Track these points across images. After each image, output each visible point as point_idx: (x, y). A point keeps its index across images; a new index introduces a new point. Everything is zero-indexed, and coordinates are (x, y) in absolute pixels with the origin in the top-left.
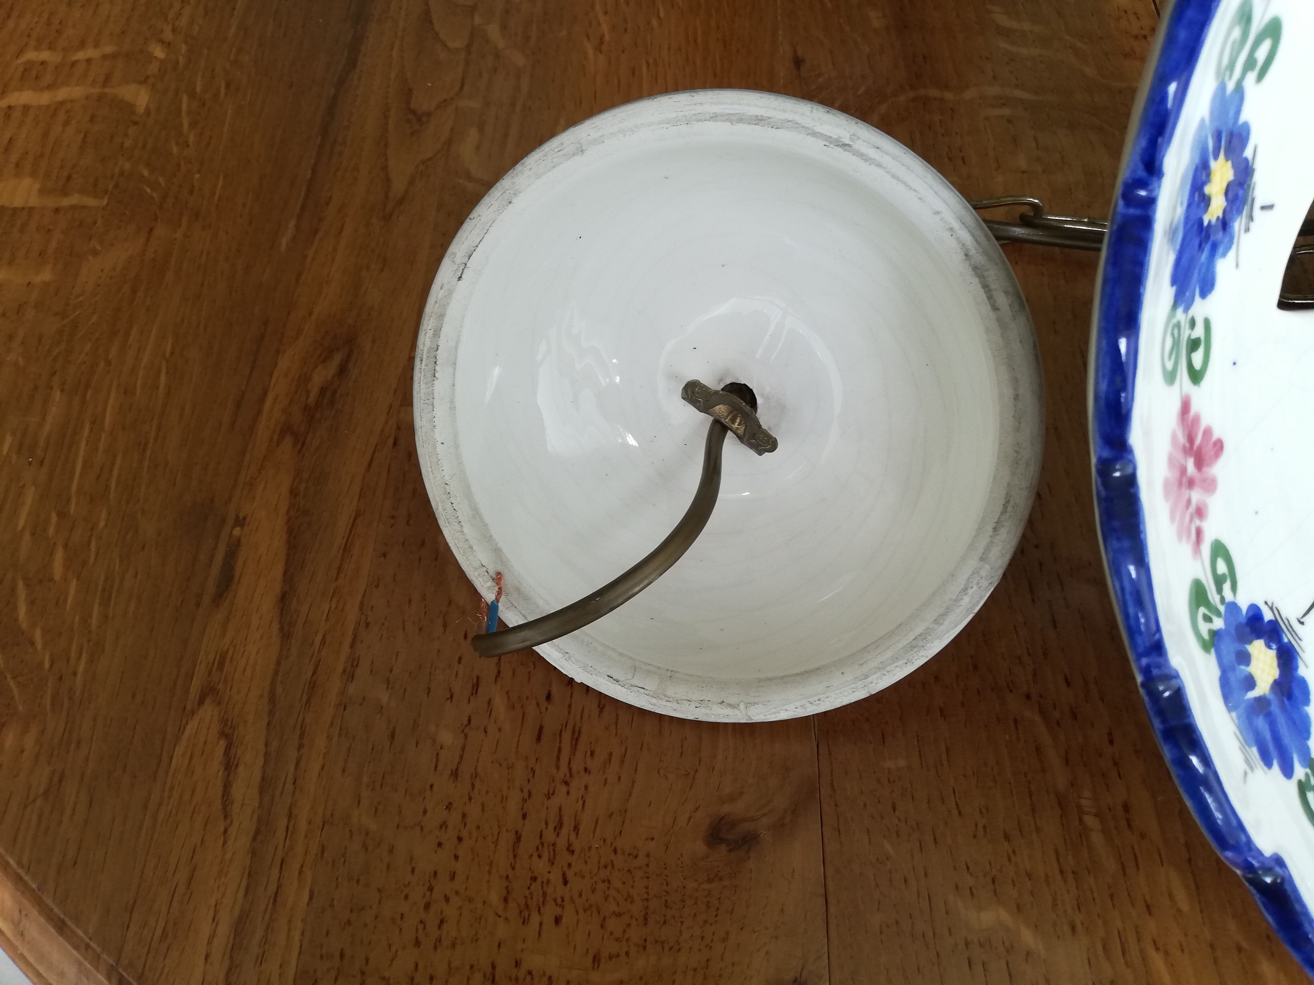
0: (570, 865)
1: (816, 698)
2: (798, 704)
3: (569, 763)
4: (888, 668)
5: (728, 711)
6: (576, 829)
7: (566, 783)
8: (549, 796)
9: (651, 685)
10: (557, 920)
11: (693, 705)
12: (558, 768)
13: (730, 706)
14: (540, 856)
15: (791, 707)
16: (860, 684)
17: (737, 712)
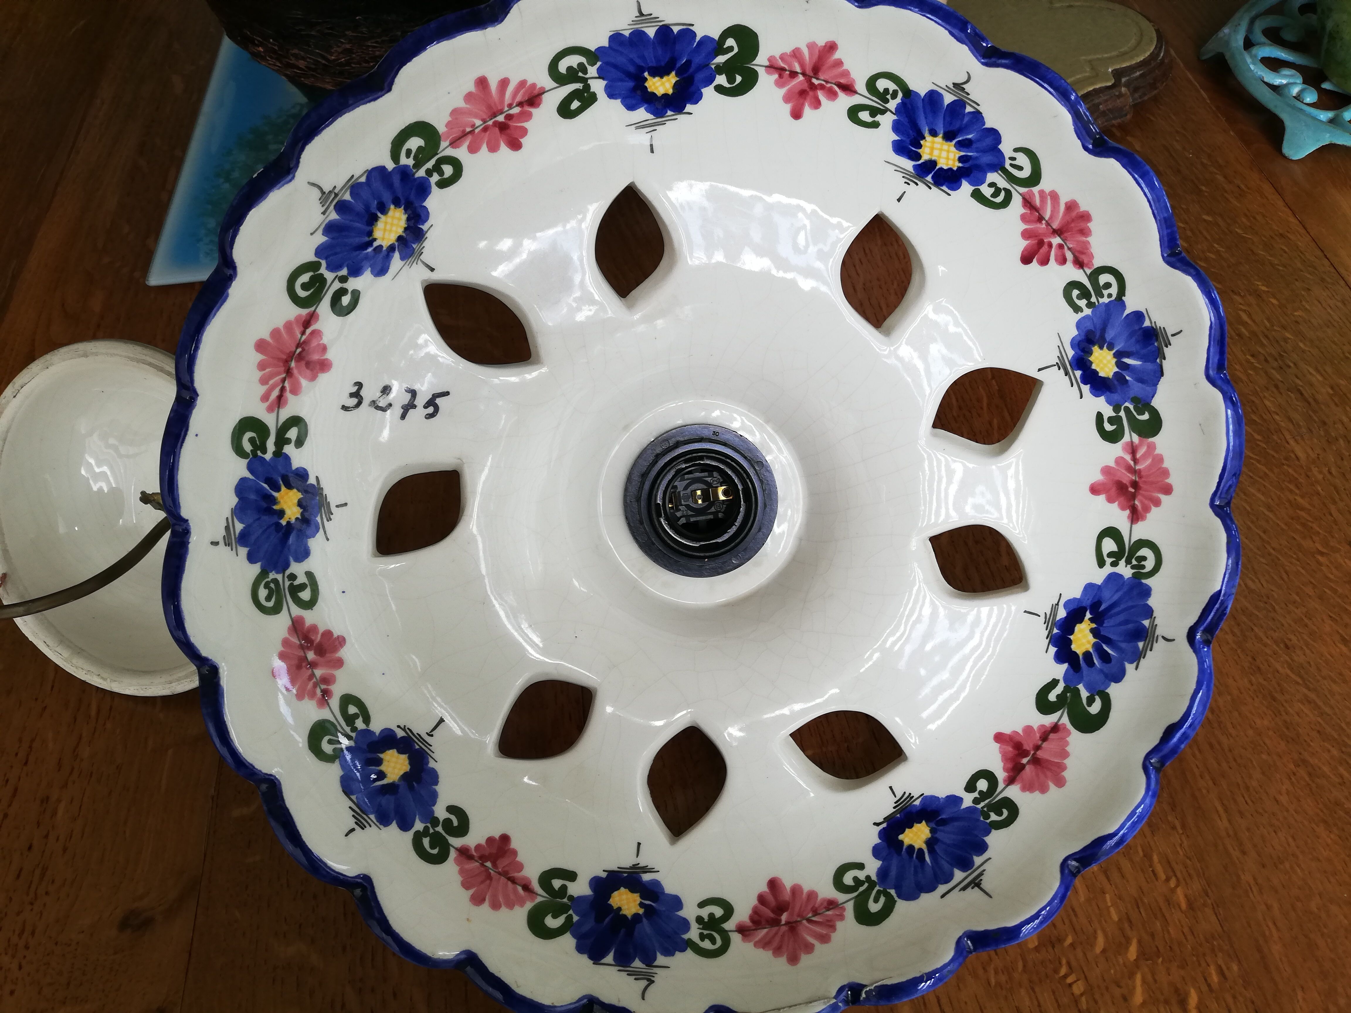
0: (25, 957)
1: (145, 687)
2: (136, 688)
3: (36, 890)
4: (182, 681)
5: (100, 681)
6: (33, 933)
7: (32, 904)
8: (18, 914)
9: (66, 654)
10: (12, 993)
11: (84, 672)
12: (28, 894)
13: (102, 678)
14: (6, 954)
15: (132, 688)
16: (168, 686)
17: (105, 683)
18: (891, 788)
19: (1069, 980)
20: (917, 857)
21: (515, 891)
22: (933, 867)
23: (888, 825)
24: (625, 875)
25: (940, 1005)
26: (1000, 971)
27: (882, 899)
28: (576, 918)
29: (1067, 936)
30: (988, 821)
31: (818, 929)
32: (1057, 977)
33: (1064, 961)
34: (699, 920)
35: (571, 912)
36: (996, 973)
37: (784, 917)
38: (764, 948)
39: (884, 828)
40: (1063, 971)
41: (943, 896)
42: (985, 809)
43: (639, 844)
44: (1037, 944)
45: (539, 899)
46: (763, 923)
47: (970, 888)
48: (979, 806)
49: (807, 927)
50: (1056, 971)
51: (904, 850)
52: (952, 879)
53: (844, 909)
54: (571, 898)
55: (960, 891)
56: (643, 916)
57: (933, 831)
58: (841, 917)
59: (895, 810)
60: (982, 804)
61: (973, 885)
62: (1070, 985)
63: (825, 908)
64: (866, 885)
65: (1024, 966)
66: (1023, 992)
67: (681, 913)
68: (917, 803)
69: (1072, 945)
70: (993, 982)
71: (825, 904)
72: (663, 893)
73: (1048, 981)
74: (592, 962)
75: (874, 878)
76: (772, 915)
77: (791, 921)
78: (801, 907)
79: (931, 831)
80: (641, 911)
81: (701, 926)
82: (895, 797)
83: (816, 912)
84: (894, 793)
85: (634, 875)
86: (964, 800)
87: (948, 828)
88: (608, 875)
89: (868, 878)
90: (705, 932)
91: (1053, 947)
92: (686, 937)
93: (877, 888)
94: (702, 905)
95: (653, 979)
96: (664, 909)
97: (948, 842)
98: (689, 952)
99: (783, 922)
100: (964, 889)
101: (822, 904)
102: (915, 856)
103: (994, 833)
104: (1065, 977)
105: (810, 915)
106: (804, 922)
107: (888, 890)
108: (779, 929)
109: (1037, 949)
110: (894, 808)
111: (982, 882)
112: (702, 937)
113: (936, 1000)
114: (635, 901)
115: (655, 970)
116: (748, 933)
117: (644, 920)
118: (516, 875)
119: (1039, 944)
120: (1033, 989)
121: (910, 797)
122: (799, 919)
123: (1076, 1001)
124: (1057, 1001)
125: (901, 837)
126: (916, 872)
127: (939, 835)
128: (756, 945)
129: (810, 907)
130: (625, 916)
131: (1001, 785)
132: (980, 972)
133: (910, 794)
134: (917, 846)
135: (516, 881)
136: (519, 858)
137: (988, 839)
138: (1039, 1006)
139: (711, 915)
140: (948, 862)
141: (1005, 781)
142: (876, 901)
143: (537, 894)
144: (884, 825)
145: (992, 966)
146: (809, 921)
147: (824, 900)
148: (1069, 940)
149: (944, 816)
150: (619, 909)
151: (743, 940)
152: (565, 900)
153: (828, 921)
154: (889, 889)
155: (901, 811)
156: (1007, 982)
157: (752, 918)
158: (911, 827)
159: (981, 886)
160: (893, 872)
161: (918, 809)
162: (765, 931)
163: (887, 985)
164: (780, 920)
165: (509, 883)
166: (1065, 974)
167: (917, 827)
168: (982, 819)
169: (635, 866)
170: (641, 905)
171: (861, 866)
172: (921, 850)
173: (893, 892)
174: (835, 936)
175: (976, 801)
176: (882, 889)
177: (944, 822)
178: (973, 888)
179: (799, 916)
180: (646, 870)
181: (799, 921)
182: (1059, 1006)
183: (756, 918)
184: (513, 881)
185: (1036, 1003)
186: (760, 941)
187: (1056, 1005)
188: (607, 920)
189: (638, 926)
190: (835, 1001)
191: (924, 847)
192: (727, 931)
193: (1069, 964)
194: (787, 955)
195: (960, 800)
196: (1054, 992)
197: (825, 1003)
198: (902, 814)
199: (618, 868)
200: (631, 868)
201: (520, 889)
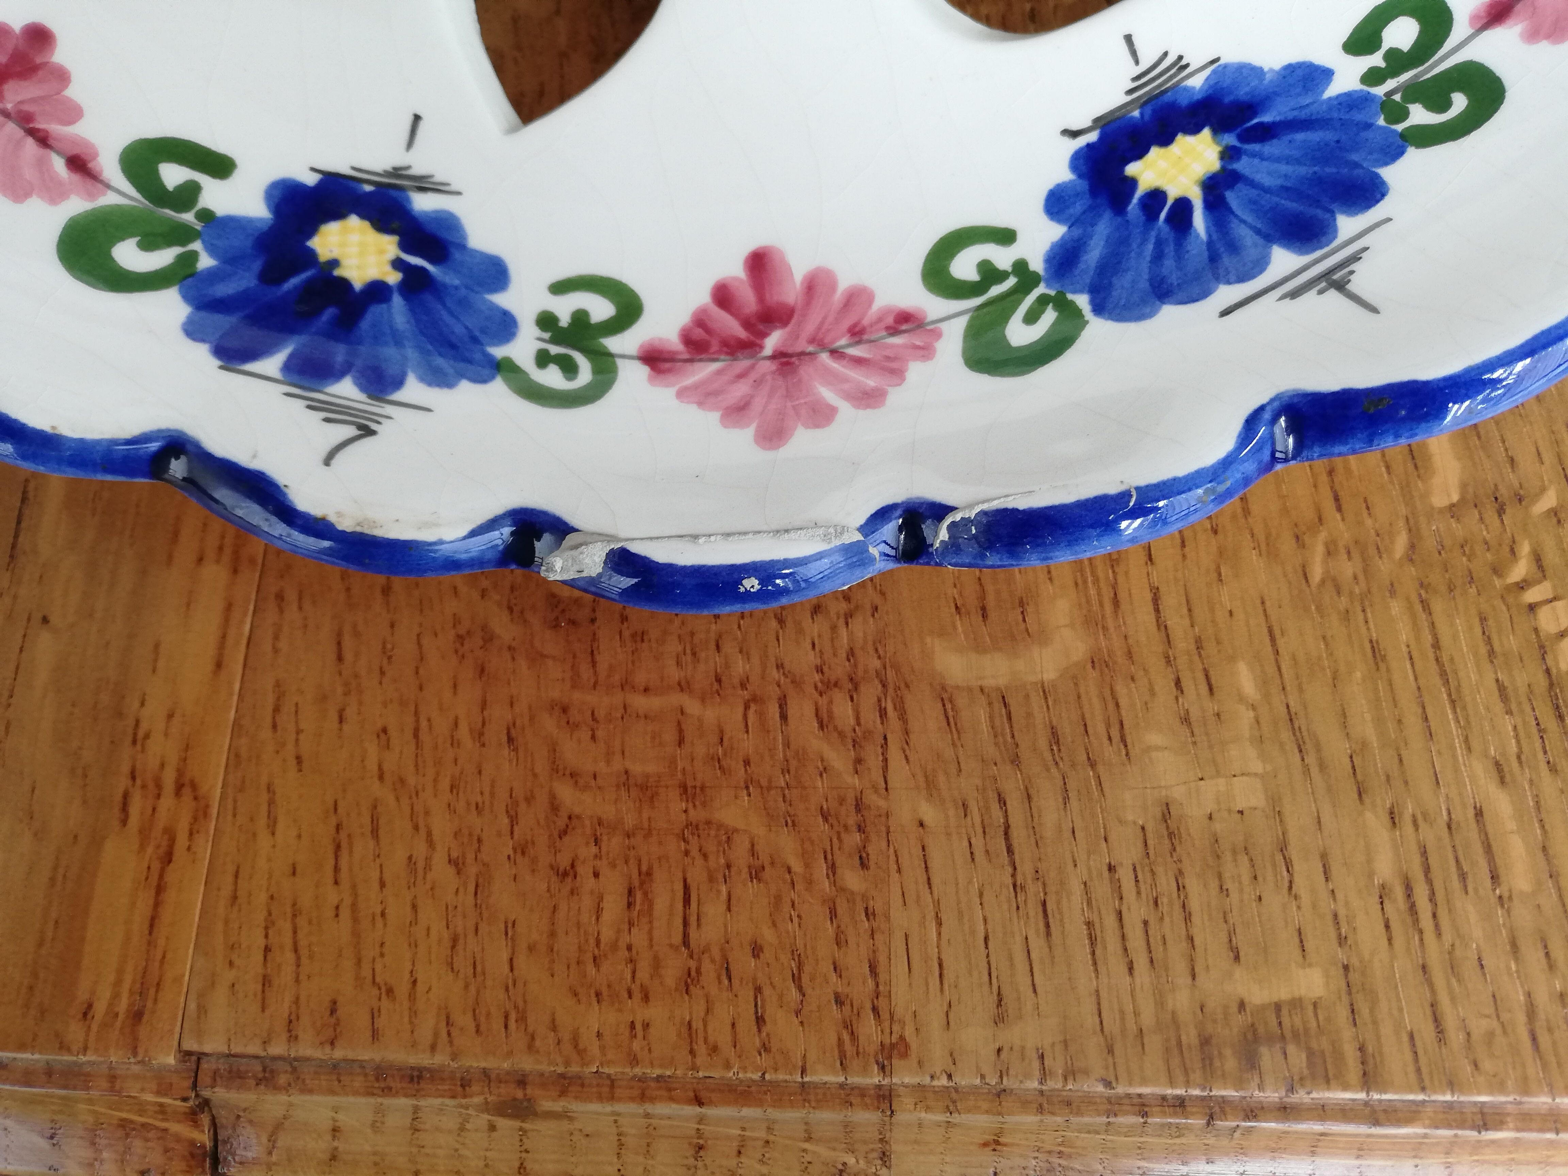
18: (1128, 39)
19: (1532, 595)
20: (1168, 219)
21: (42, 165)
22: (1210, 244)
23: (1101, 138)
24: (368, 188)
25: (1157, 610)
26: (1343, 551)
27: (1049, 316)
28: (206, 262)
29: (1543, 490)
30: (1400, 127)
31: (856, 375)
32: (1497, 583)
33: (1525, 549)
34: (546, 321)
35: (197, 246)
36: (1329, 553)
37: (773, 341)
38: (700, 404)
39: (1088, 145)
40: (1520, 570)
41: (1225, 313)
42: (1397, 97)
43: (417, 118)
44: (1455, 498)
45: (110, 199)
46: (715, 346)
47: (1313, 292)
48: (1380, 91)
49: (827, 370)
50: (1497, 571)
51: (1135, 200)
52: (1262, 270)
53: (937, 334)
54: (206, 216)
55: (1281, 299)
56: (395, 289)
57: (1229, 154)
58: (926, 352)
59: (1129, 98)
60: (1391, 84)
61: (1324, 284)
62: (1532, 608)
63: (888, 328)
64: (1011, 281)
65: (1412, 546)
66: (1396, 608)
67: (502, 300)
68: (1197, 82)
69: (1554, 512)
70: (1317, 573)
71: (890, 320)
72: (462, 247)
73: (1473, 591)
74: (218, 363)
75: (1037, 265)
76: (741, 333)
77: (790, 350)
78: (822, 323)
79: (1223, 156)
80: (393, 278)
81: (547, 335)
82: (1137, 62)
83: (857, 333)
84: (1134, 53)
85: (393, 193)
86: (1335, 77)
87: (1271, 148)
88: (321, 181)
89: (1021, 267)
90: (554, 350)
91: (1501, 511)
92: (499, 352)
93: (1041, 289)
94: (560, 288)
95: (374, 426)
96: (457, 282)
97: (1267, 181)
98: (498, 386)
99: (768, 351)
100: (1294, 294)
101: (880, 320)
102: (1163, 215)
103: (1413, 155)
104: (1522, 586)
105: (843, 342)
106: (824, 357)
107: (1070, 296)
108: (753, 367)
109: (1453, 510)
110: (1130, 92)
111: (1352, 277)
112: (543, 359)
113: (1149, 596)
114: (381, 252)
115: (389, 410)
116: (667, 365)
117: (397, 300)
118: (55, 128)
119: (1463, 500)
120: (1425, 605)
121: (1180, 65)
122: (811, 349)
123: (1542, 647)
124: (1489, 641)
125: (1132, 169)
126: (1158, 256)
127: (1242, 166)
128: (681, 394)
129: (846, 324)
130: (345, 283)
131: (1460, 29)
132: (1287, 545)
133: (1180, 58)
134: (1173, 193)
135: (51, 142)
136: (73, 92)
137: (1388, 173)
138: (1436, 645)
139: (580, 318)
140: (1258, 232)
141: (1474, 18)
142: (1031, 318)
143: (108, 186)
144: (1093, 137)
145: (1323, 536)
146: (835, 353)
147: (886, 311)
148: (1549, 500)
149: (1266, 118)
150: (334, 263)
151: (651, 380)
152: (188, 217)
153: (888, 358)
154: (1074, 292)
155: (1145, 103)
156: (1355, 578)
157: (687, 338)
158: (1166, 141)
159: (1349, 287)
160: (1094, 254)
161: (1198, 97)
162: (715, 366)
163: (1015, 511)
164: (761, 347)
165: (30, 142)
166: (1524, 581)
167: (1183, 142)
168: (1381, 122)
169: (396, 172)
170: (398, 264)
171: (1006, 237)
172: (1183, 206)
173: (1082, 301)
174: (896, 396)
175: (1373, 77)
176: (1053, 293)
177: (1267, 133)
178: (1321, 292)
179: (812, 341)
180: (424, 184)
181: (810, 354)
182: (1492, 653)
183: (699, 333)
184: (43, 140)
185: (1428, 639)
186: (695, 387)
187: (1483, 650)
188: (294, 281)
189: (375, 311)
190: (858, 537)
191: (1196, 197)
192: (610, 355)
193: (1538, 559)
194: (758, 427)
195: (1325, 74)
196: (1483, 620)
197: (826, 537)
198: (1148, 110)
199: (354, 168)
200: (387, 174)
201: (59, 164)
